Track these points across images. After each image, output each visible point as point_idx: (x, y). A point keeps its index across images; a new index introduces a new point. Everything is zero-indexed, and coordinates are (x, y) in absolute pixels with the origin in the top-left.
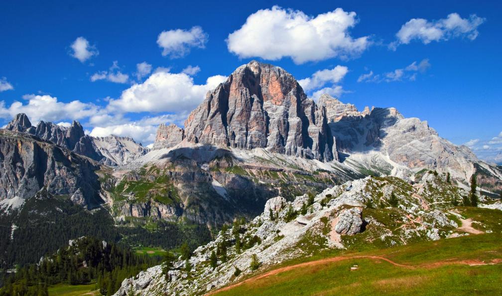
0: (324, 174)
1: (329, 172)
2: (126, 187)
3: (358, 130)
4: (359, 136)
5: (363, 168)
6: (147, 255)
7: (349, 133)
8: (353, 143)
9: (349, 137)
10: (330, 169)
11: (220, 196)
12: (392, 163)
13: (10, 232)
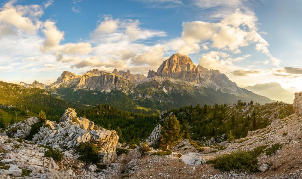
0: (198, 87)
1: (199, 87)
2: (138, 88)
3: (208, 76)
4: (208, 77)
5: (209, 87)
6: (140, 109)
7: (205, 76)
8: (206, 79)
9: (205, 77)
10: (199, 86)
11: (165, 93)
12: (217, 86)
13: (106, 98)
